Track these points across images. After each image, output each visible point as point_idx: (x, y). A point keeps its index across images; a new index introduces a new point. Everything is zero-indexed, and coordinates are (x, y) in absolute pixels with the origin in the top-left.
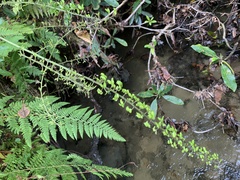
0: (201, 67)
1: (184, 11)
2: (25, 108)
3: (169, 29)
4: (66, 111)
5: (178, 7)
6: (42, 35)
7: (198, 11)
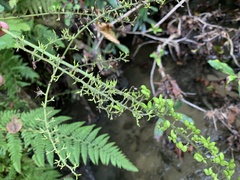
0: (207, 83)
1: (190, 22)
2: (17, 121)
3: (175, 39)
4: (67, 128)
5: (184, 18)
6: (40, 34)
7: (206, 24)
